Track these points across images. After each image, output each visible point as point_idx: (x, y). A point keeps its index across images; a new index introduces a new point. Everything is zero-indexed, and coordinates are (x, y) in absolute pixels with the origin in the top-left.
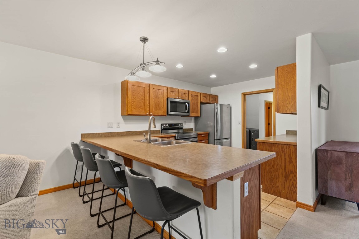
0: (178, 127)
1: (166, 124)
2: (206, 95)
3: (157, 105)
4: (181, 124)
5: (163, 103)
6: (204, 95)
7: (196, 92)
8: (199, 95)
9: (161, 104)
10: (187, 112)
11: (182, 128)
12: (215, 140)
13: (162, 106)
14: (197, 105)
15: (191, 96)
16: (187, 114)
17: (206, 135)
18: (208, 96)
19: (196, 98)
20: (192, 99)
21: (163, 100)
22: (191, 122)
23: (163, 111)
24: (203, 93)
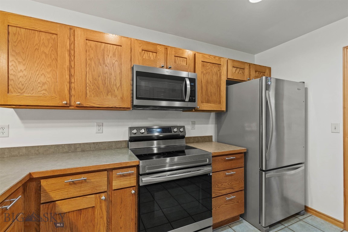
0: (173, 133)
1: (139, 128)
2: (240, 66)
3: (100, 82)
4: (179, 127)
5: (118, 79)
6: (237, 64)
7: (215, 57)
8: (223, 62)
9: (113, 81)
10: (187, 99)
11: (183, 137)
12: (261, 170)
13: (118, 85)
14: (219, 86)
15: (203, 66)
16: (190, 105)
17: (238, 156)
18: (247, 67)
19: (215, 69)
20: (205, 72)
21: (118, 72)
22: (208, 124)
23: (119, 98)
24: (234, 61)
